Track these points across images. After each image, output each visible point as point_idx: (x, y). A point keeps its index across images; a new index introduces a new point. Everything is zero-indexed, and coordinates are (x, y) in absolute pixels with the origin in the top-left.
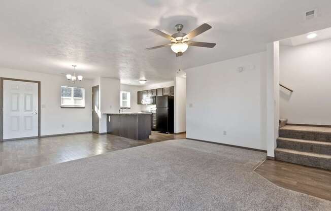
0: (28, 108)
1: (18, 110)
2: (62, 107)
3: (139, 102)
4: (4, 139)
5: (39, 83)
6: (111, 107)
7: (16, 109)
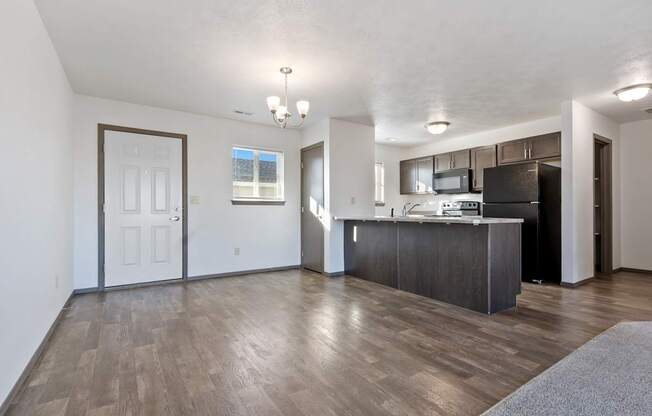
0: (161, 205)
1: (138, 210)
2: (234, 203)
3: (405, 188)
4: (106, 285)
5: (184, 138)
6: (353, 201)
7: (134, 208)
